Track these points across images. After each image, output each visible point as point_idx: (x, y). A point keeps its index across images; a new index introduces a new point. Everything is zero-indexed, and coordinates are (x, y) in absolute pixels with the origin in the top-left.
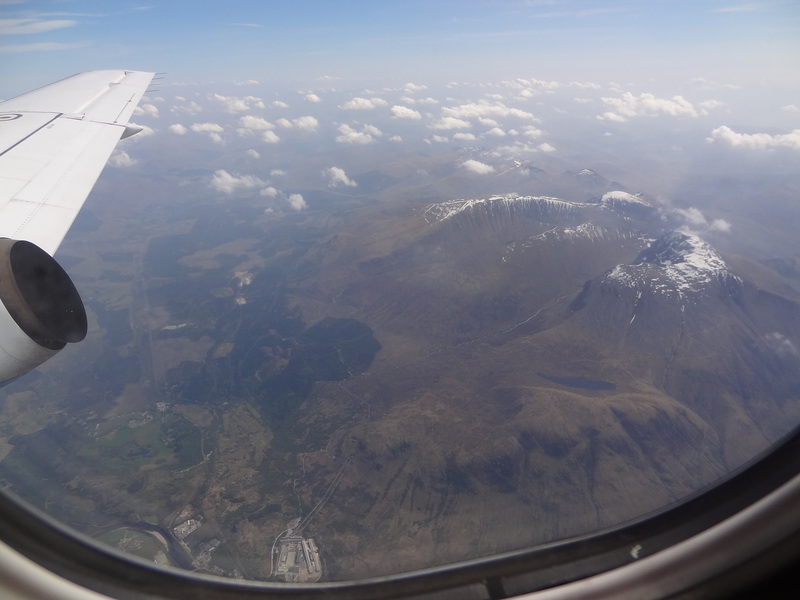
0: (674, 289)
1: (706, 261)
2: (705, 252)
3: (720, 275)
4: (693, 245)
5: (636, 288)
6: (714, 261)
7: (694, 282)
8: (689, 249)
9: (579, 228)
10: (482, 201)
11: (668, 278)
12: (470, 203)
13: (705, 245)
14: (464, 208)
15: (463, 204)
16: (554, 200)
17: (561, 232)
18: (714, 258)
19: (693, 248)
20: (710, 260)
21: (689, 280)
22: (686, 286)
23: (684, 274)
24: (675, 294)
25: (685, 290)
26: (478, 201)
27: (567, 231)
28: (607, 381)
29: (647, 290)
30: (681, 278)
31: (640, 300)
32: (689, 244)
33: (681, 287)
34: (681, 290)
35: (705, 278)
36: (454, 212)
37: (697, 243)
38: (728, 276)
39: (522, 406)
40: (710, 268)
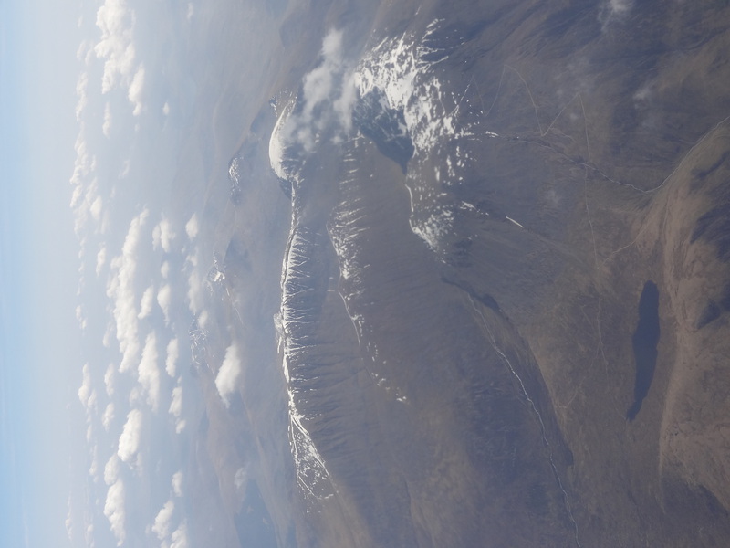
0: (454, 143)
1: (400, 76)
2: (383, 72)
3: (424, 58)
4: (370, 89)
5: (455, 211)
6: (401, 62)
7: (441, 107)
8: (377, 95)
9: (340, 251)
10: (292, 396)
11: (434, 150)
12: (296, 418)
13: (369, 66)
14: (304, 431)
15: (296, 431)
16: (288, 265)
17: (348, 285)
18: (393, 60)
19: (375, 89)
20: (397, 68)
21: (437, 115)
22: (448, 122)
23: (424, 119)
24: (464, 142)
25: (458, 125)
26: (291, 403)
27: (346, 274)
28: (639, 294)
29: (458, 192)
30: (433, 125)
31: (478, 207)
32: (368, 94)
33: (451, 131)
34: (457, 131)
35: (433, 88)
36: (312, 449)
37: (365, 80)
38: (425, 44)
39: (701, 487)
40: (413, 73)
